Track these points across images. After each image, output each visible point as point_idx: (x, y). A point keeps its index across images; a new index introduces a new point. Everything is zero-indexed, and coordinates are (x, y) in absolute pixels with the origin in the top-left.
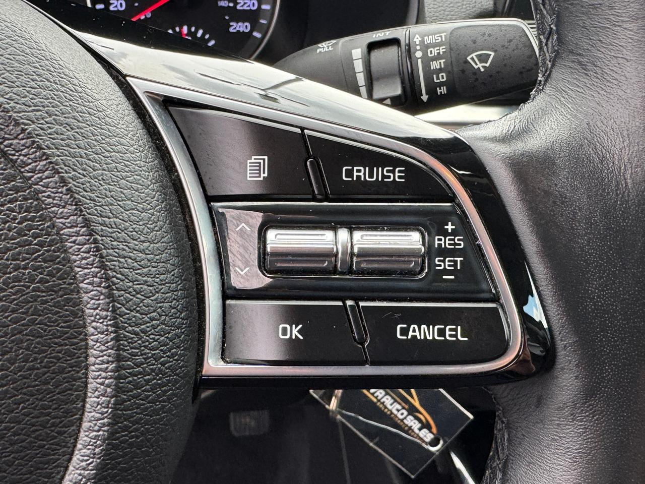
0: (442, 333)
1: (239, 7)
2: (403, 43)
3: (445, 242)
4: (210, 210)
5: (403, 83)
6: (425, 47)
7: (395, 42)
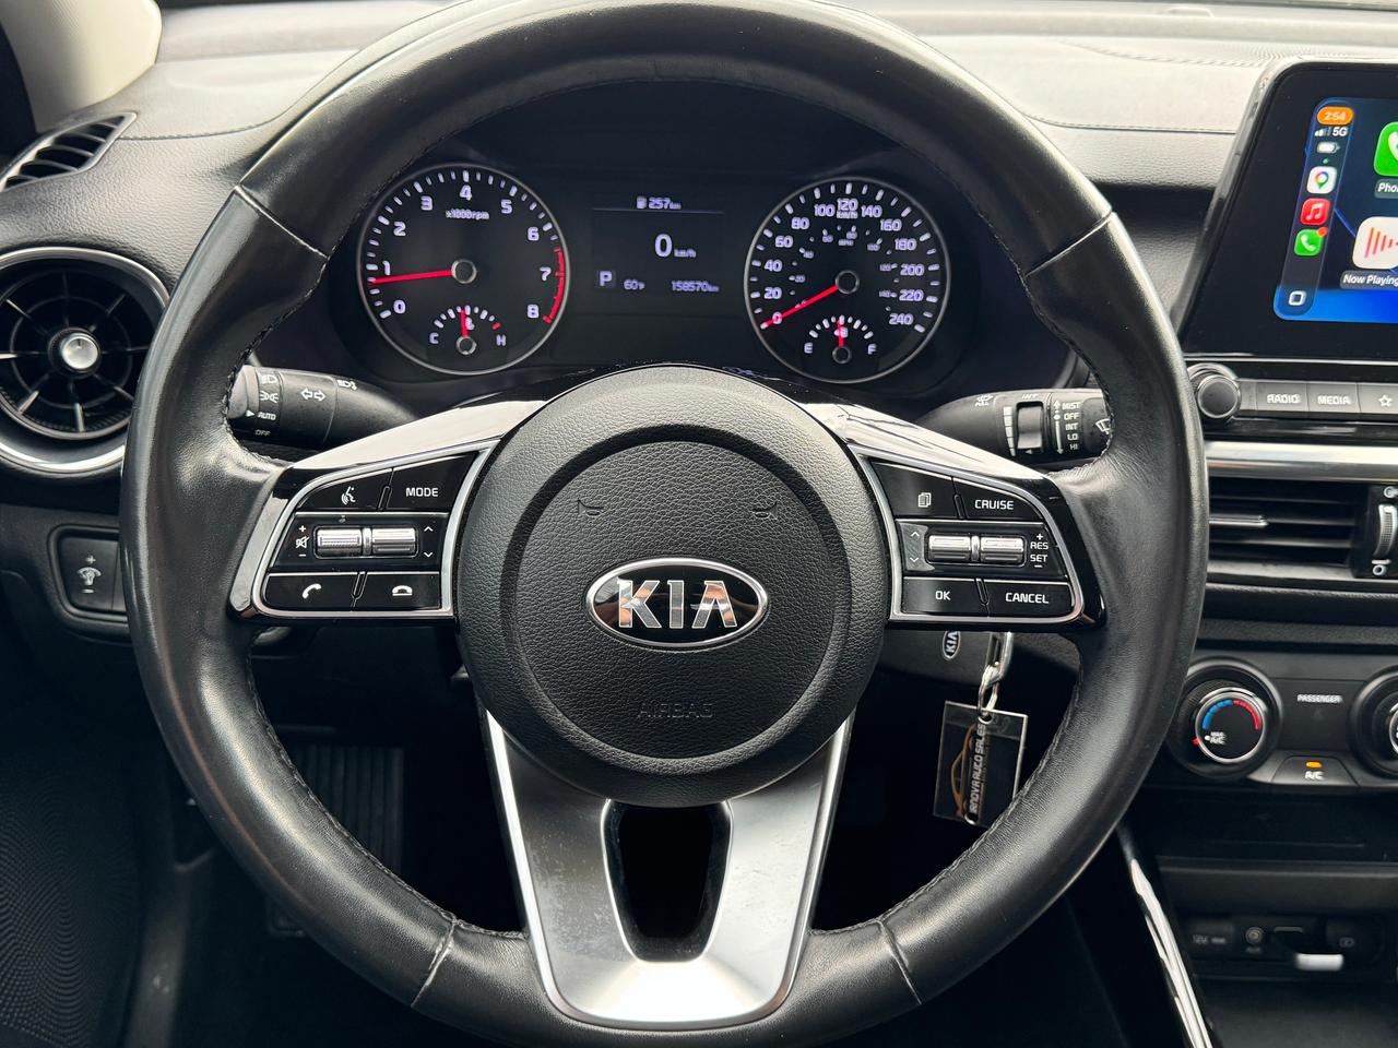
0: (1033, 598)
1: (901, 298)
2: (1045, 405)
3: (1037, 546)
4: (895, 523)
5: (1043, 438)
6: (1063, 412)
7: (1038, 404)
